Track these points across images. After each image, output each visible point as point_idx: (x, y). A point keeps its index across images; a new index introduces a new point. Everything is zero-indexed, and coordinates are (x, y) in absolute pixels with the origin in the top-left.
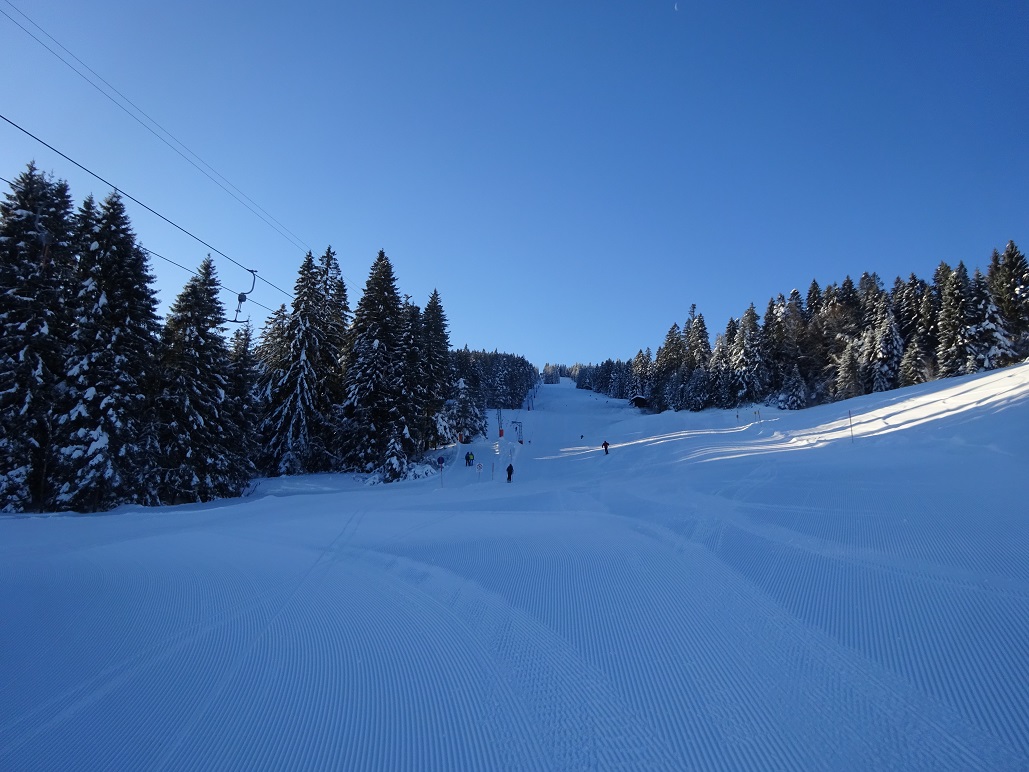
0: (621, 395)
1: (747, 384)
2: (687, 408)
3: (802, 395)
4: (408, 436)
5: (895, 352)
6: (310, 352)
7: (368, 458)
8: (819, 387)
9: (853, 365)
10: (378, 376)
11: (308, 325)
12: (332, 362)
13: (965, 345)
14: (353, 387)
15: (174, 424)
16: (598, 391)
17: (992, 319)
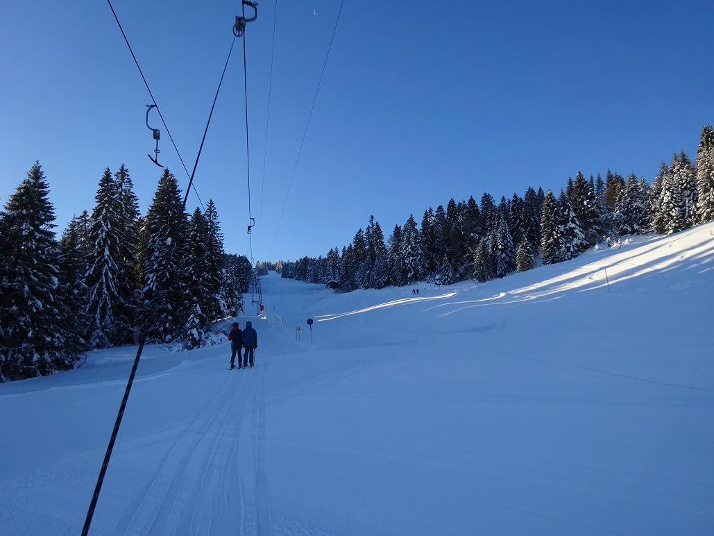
0: (316, 281)
1: (414, 268)
2: (373, 287)
3: (451, 275)
4: (200, 312)
5: (509, 244)
6: (112, 249)
7: (166, 332)
8: (461, 269)
9: (484, 254)
10: (172, 266)
11: (109, 227)
12: (129, 257)
13: (558, 238)
14: (152, 275)
15: (14, 308)
16: (298, 279)
17: (573, 222)
